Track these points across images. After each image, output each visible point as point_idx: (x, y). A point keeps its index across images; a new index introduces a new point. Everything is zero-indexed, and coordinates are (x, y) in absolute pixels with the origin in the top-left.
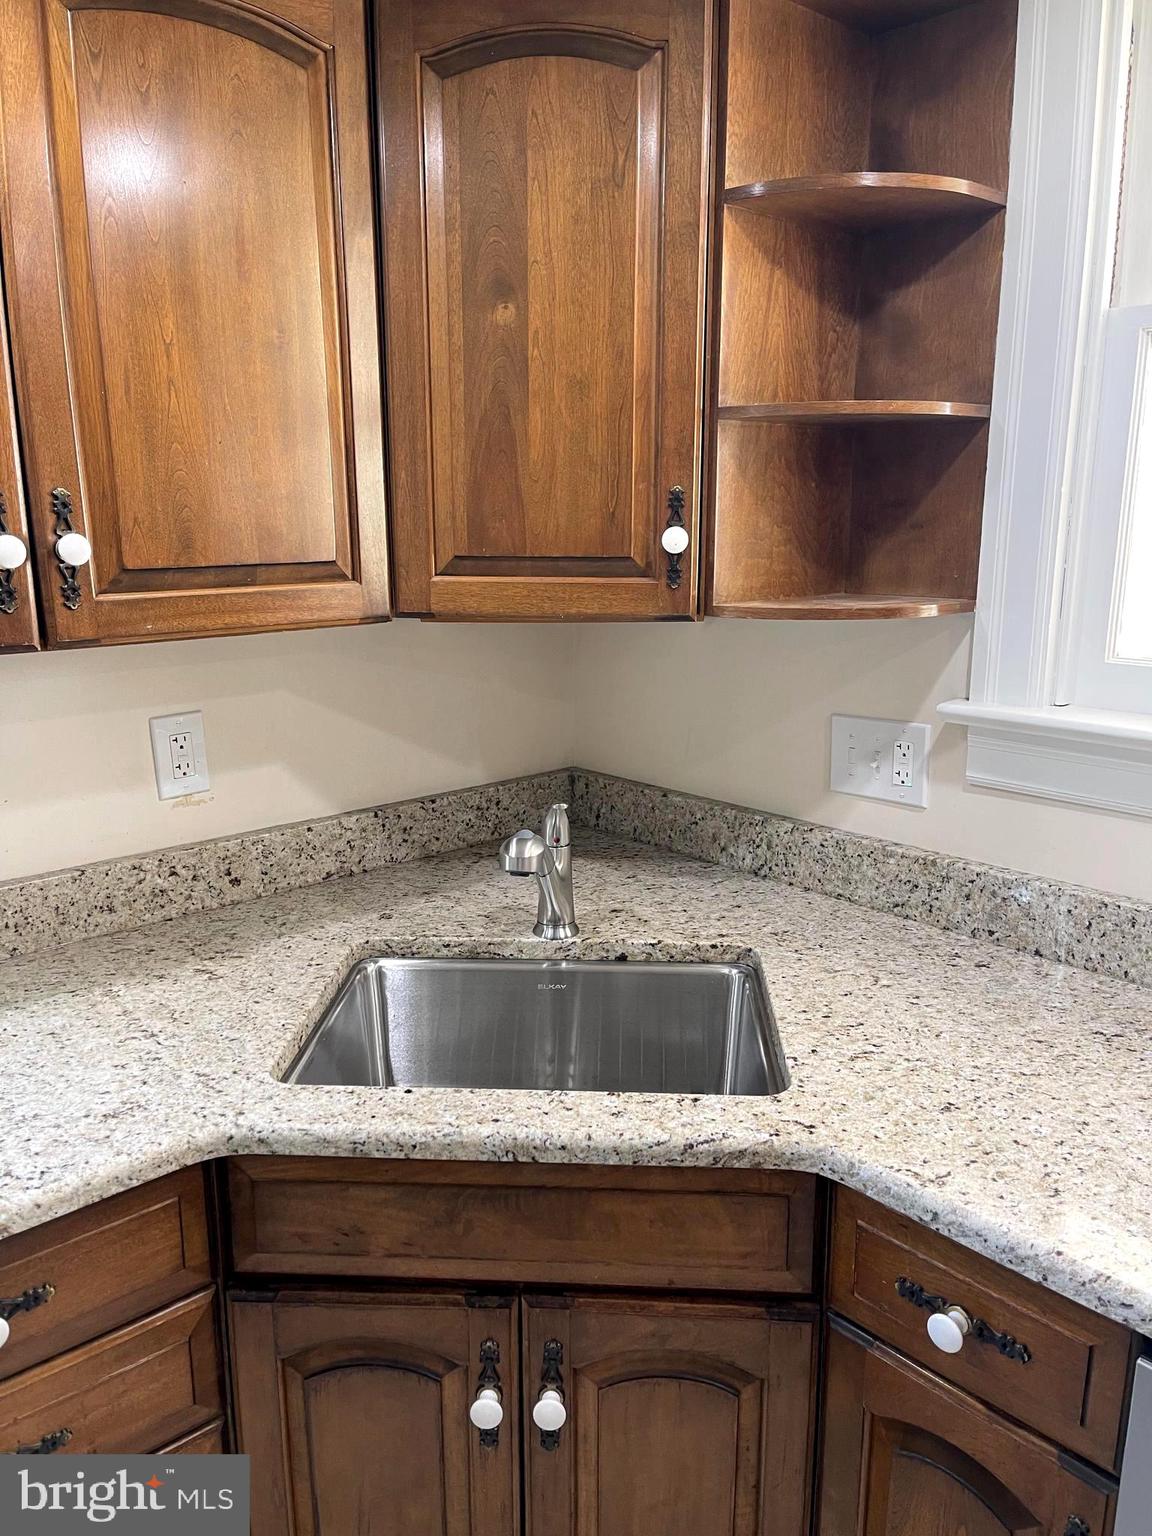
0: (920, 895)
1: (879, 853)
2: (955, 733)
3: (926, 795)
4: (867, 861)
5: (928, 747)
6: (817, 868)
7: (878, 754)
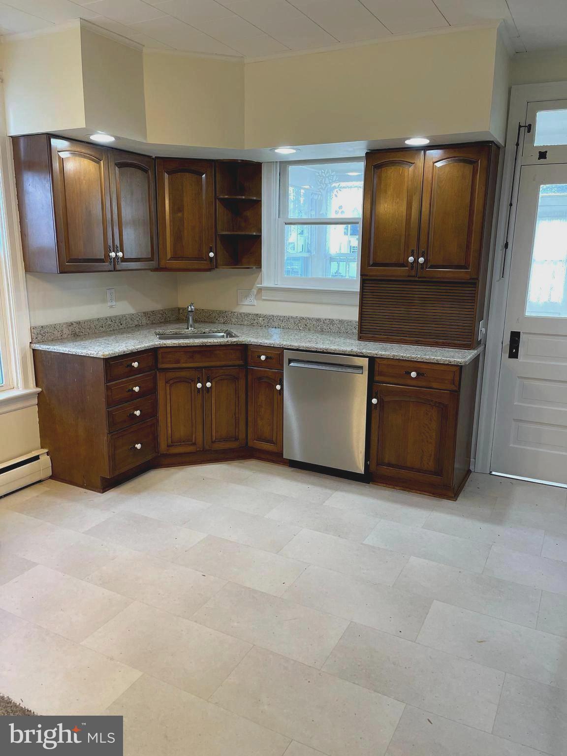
0: (256, 321)
1: (248, 315)
2: (260, 290)
3: (255, 303)
4: (246, 316)
5: (255, 293)
6: (237, 320)
7: (246, 296)
